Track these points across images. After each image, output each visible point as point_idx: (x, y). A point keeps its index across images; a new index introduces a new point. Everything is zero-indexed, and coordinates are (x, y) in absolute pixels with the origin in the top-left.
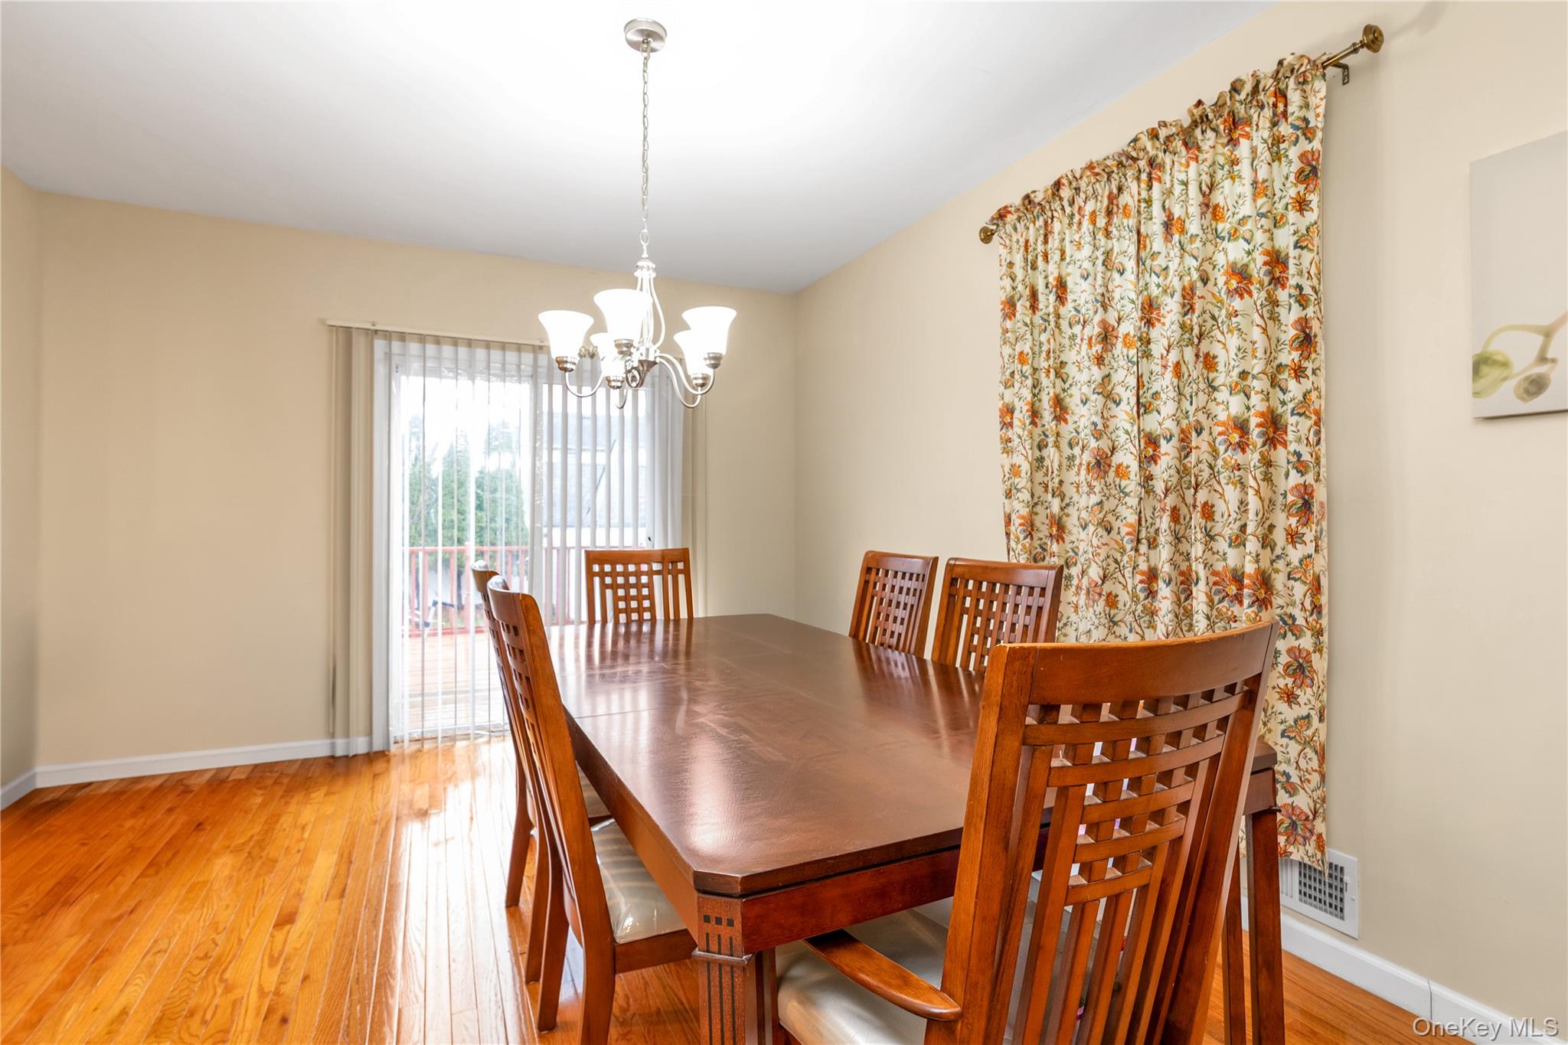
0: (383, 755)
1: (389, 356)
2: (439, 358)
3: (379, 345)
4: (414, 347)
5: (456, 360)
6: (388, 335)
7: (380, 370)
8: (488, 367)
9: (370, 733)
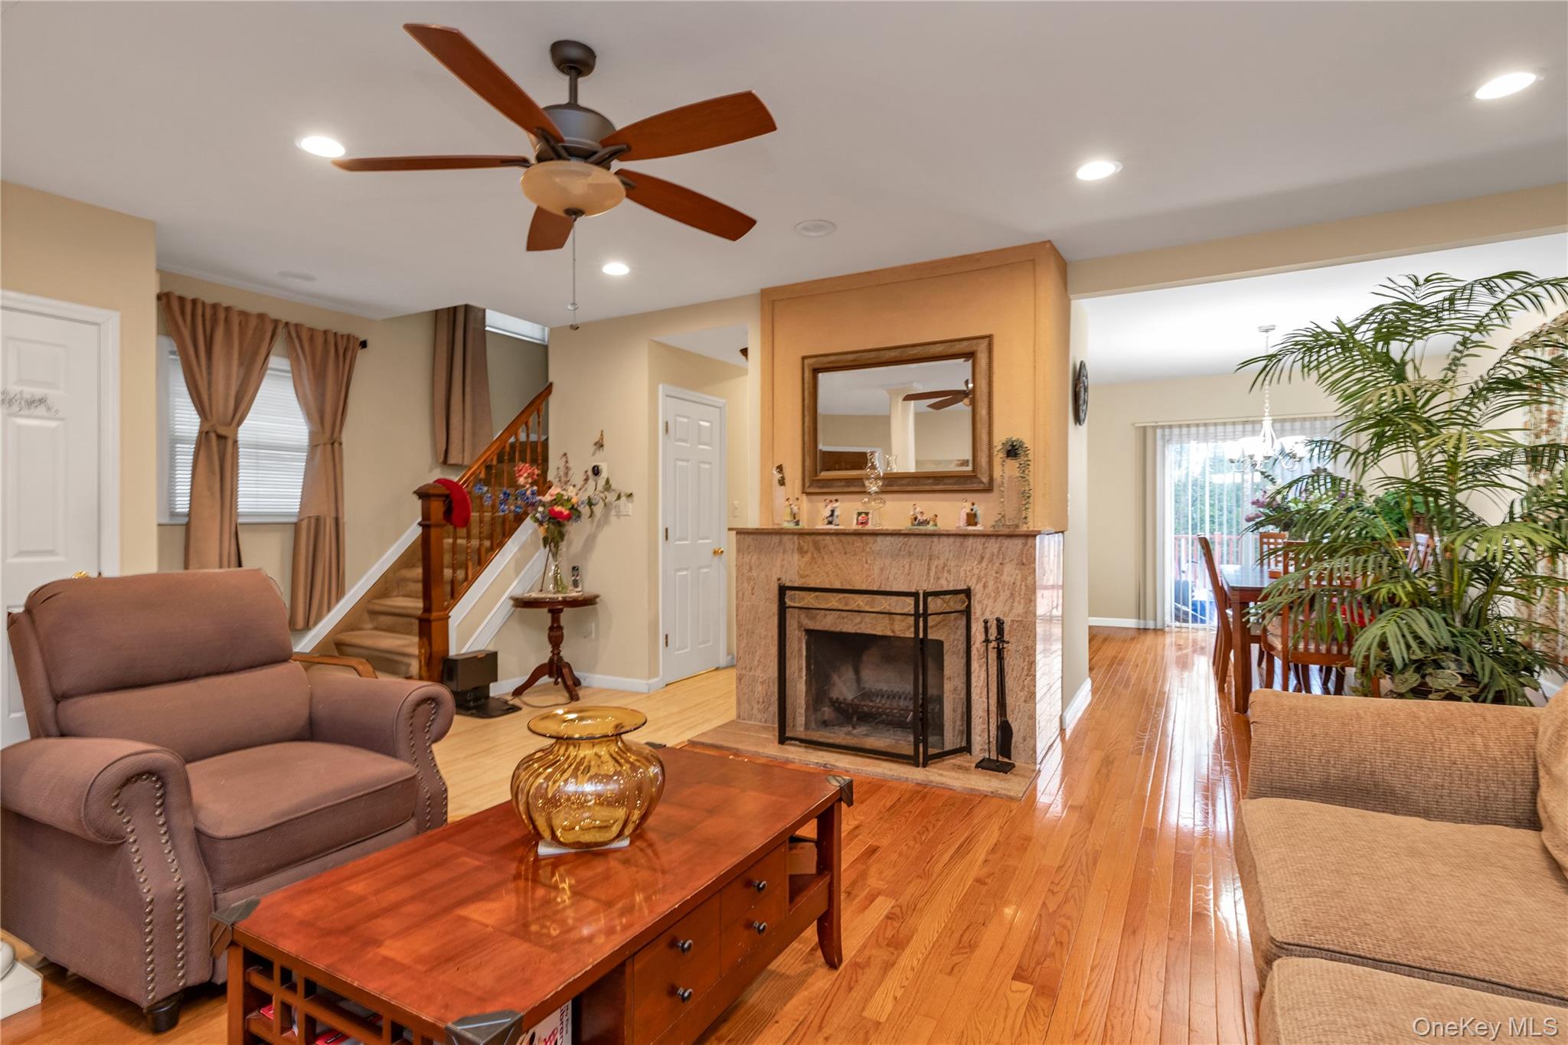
0: (1162, 630)
1: (1163, 436)
2: (1189, 434)
3: (1159, 432)
4: (1176, 431)
5: (1198, 433)
6: (1163, 427)
7: (1159, 443)
8: (1216, 436)
9: (1155, 619)
